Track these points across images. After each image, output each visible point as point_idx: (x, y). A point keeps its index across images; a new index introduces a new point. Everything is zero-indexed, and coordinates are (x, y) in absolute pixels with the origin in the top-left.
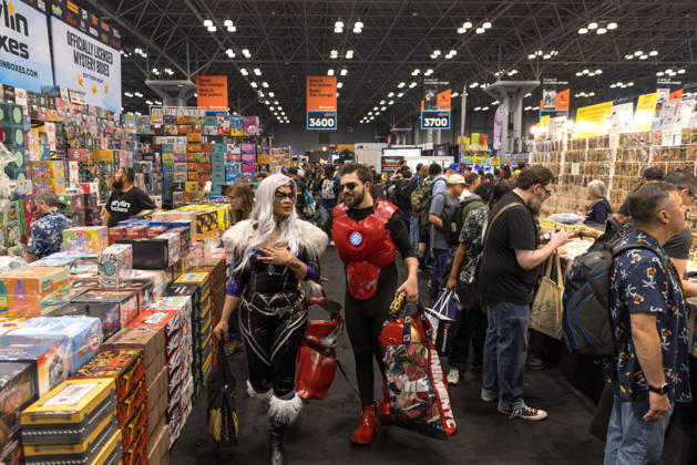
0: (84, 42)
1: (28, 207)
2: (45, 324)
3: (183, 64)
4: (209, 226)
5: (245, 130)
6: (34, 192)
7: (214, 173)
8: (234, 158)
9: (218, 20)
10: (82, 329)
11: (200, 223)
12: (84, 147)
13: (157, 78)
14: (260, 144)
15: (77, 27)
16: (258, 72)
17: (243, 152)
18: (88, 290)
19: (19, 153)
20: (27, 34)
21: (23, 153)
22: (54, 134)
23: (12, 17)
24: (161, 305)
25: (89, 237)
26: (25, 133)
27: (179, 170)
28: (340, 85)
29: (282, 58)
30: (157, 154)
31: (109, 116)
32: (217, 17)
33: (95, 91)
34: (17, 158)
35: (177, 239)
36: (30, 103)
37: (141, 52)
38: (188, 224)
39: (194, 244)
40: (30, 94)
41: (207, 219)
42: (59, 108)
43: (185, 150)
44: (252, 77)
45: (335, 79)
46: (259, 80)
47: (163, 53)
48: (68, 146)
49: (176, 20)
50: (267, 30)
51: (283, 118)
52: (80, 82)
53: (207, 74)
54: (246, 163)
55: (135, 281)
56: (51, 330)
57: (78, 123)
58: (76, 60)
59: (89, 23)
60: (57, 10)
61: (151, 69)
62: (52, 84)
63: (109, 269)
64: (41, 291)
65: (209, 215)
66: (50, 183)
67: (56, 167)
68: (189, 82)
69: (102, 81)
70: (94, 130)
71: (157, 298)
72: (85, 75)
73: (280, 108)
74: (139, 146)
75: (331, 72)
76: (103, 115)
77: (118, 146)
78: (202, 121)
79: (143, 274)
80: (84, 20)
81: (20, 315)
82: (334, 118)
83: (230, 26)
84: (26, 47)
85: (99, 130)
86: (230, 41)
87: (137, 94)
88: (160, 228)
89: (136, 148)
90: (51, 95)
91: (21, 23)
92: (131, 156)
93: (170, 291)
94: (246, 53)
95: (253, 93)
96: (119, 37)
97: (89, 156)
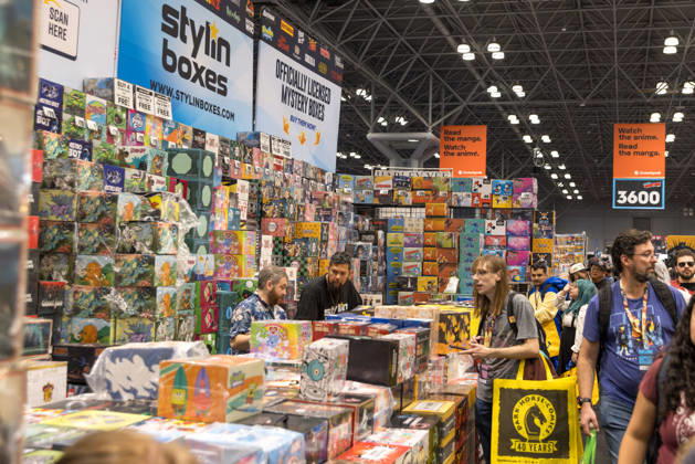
0: (297, 74)
1: (206, 292)
2: (231, 432)
3: (422, 109)
4: (457, 334)
5: (516, 199)
6: (216, 274)
7: (463, 265)
8: (496, 241)
9: (479, 43)
10: (280, 445)
11: (444, 326)
12: (282, 216)
13: (384, 130)
14: (537, 221)
15: (290, 54)
16: (535, 119)
17: (510, 234)
18: (286, 401)
19: (203, 218)
20: (228, 64)
21: (208, 219)
22: (246, 196)
23: (213, 42)
24: (385, 438)
25: (285, 335)
26: (214, 190)
27: (410, 258)
28: (671, 138)
29: (574, 98)
30: (380, 233)
31: (319, 176)
32: (477, 39)
33: (303, 141)
34: (200, 224)
35: (412, 343)
36: (222, 153)
37: (364, 93)
38: (428, 325)
39: (434, 358)
40: (223, 141)
41: (454, 322)
42: (256, 162)
43: (421, 228)
44: (525, 127)
45: (663, 127)
46: (536, 131)
47: (395, 94)
48: (263, 214)
49: (416, 47)
50: (554, 55)
51: (572, 192)
52: (286, 128)
53: (458, 123)
54: (513, 250)
55: (348, 396)
56: (240, 439)
57: (278, 184)
58: (284, 98)
59: (305, 49)
60: (268, 32)
61: (376, 117)
62: (251, 130)
63: (316, 371)
64: (229, 386)
65: (458, 316)
66: (236, 262)
67: (246, 239)
68: (429, 135)
69: (312, 127)
70: (298, 194)
71: (379, 427)
72: (292, 119)
73: (568, 176)
74: (356, 220)
75: (655, 117)
76: (311, 174)
77: (327, 218)
78: (451, 184)
79: (361, 389)
80: (300, 45)
81: (198, 419)
82: (659, 190)
83: (496, 51)
84: (225, 79)
85: (305, 194)
86: (496, 74)
87: (352, 154)
88: (386, 327)
89: (351, 222)
90: (248, 144)
91: (224, 49)
92: (343, 234)
93: (396, 420)
94: (519, 90)
95: (525, 152)
96: (342, 66)
97: (288, 229)
